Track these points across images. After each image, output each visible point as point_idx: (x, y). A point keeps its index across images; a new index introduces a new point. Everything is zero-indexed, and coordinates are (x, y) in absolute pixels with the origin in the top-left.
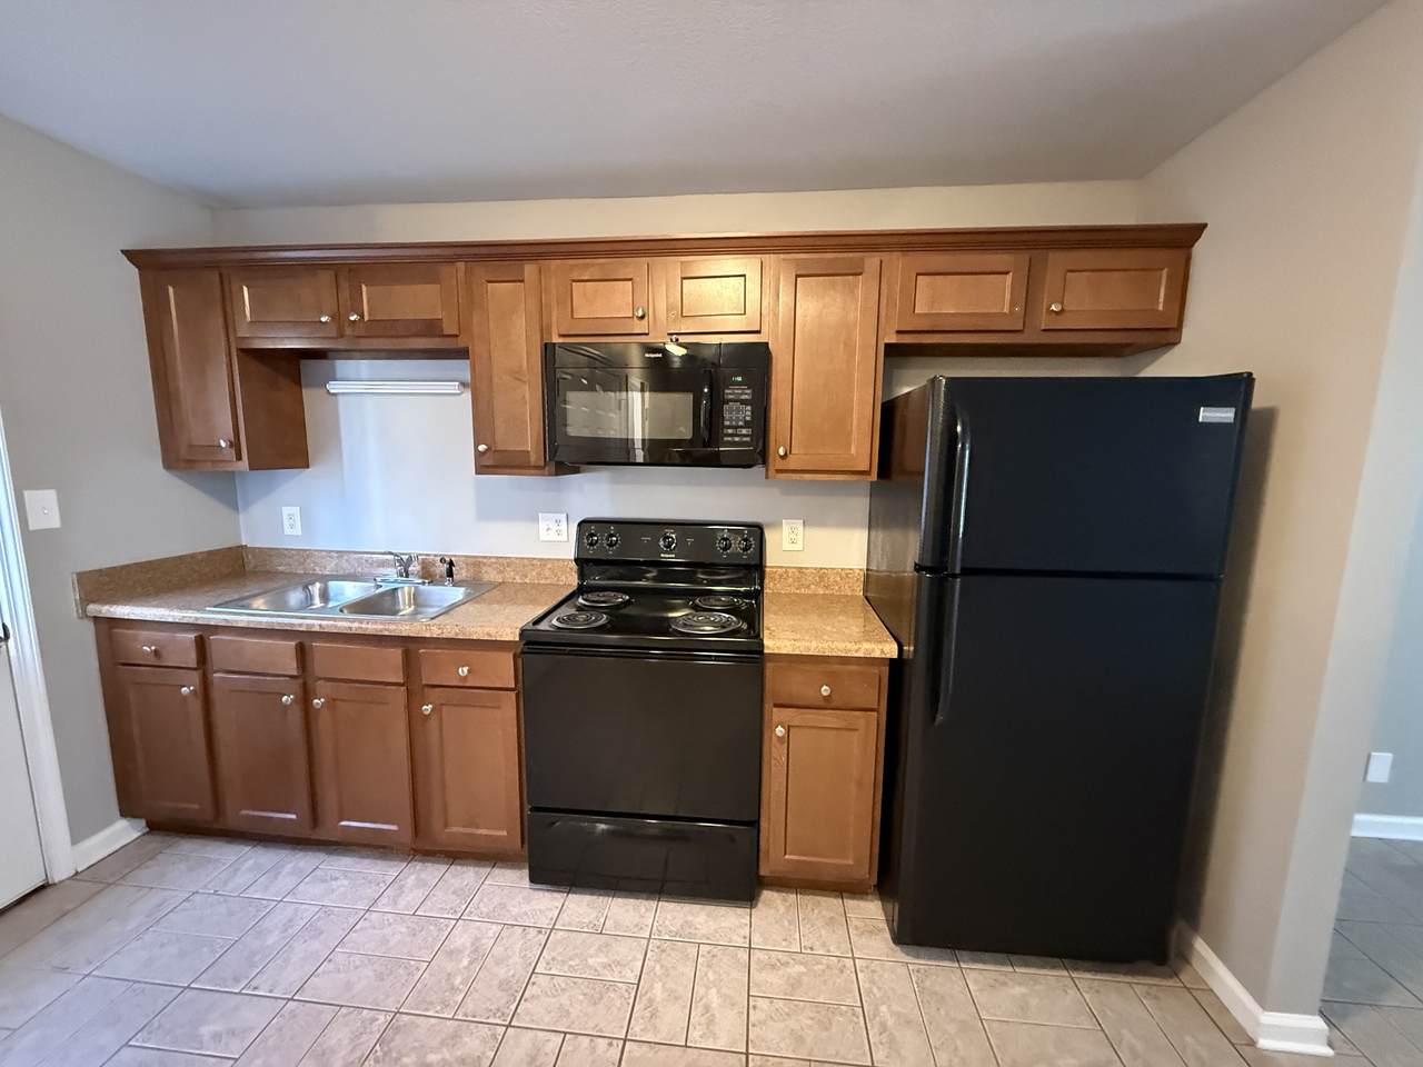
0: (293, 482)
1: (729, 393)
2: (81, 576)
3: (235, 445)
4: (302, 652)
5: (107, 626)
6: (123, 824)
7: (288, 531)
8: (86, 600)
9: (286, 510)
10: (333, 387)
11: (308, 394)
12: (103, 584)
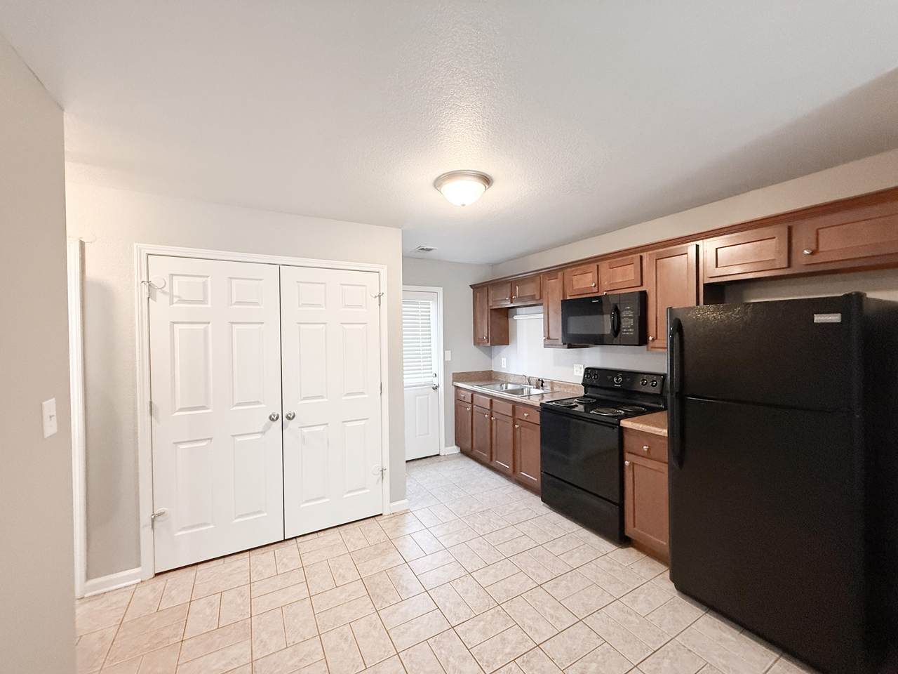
0: (505, 350)
1: (623, 314)
2: (453, 374)
3: (487, 338)
4: (491, 402)
5: (457, 387)
6: (455, 447)
7: (503, 366)
8: (453, 381)
9: (503, 359)
10: (515, 318)
11: (510, 320)
12: (458, 377)
